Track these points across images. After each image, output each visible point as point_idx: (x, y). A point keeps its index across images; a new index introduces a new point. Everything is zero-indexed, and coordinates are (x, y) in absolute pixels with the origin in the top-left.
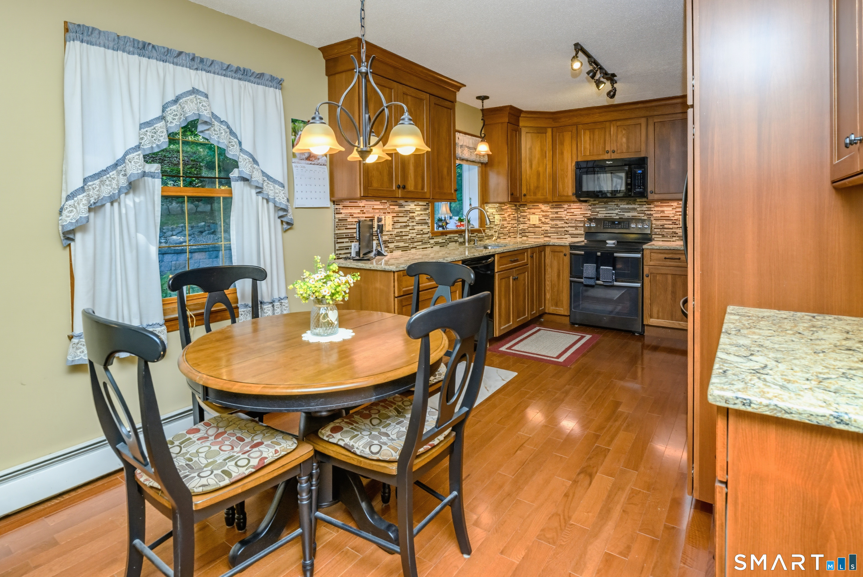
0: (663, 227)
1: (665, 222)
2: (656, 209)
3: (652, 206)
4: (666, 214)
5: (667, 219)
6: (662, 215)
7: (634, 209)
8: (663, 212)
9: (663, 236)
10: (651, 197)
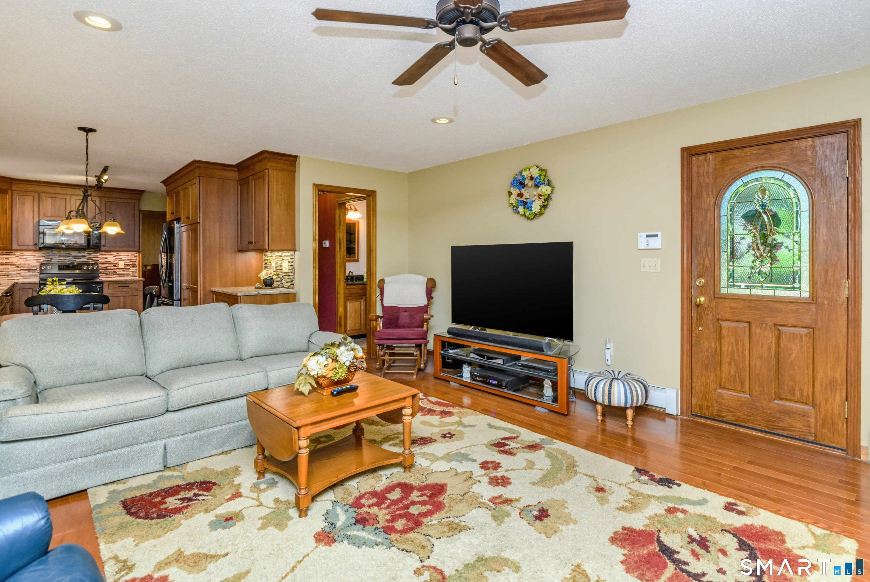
0: (106, 269)
1: (108, 265)
2: (101, 256)
3: (98, 254)
4: (109, 260)
5: (109, 263)
6: (106, 260)
7: (85, 256)
8: (106, 258)
9: (107, 274)
10: (103, 248)
